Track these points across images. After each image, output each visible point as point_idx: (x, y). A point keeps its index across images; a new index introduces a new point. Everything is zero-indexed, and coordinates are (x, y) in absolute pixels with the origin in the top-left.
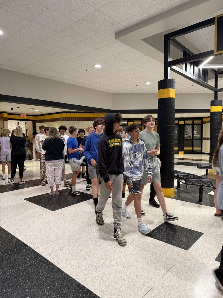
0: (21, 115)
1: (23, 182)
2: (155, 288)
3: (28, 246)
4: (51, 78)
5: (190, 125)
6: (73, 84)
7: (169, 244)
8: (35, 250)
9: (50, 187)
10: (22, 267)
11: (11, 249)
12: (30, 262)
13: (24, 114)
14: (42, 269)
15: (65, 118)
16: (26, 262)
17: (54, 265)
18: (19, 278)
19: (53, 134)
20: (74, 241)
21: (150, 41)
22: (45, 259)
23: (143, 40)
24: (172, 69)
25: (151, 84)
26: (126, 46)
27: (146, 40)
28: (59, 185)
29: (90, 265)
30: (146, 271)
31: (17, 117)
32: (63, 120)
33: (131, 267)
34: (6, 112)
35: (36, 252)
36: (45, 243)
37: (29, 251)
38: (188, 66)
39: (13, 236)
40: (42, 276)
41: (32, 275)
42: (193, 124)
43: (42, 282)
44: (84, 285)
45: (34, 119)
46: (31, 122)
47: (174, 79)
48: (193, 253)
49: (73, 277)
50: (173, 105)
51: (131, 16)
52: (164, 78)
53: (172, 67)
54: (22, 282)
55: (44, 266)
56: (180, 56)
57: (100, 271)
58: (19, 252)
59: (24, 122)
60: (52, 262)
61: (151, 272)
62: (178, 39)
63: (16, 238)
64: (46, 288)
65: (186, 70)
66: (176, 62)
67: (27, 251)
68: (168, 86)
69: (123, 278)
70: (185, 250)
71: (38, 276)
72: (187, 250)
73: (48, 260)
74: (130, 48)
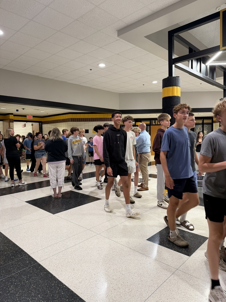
0: (27, 116)
2: (152, 298)
3: (23, 251)
4: (55, 79)
5: (200, 125)
6: (78, 84)
7: (171, 249)
8: (30, 255)
9: (53, 189)
10: (14, 274)
11: (6, 254)
12: (23, 268)
13: (30, 116)
14: (35, 276)
15: (71, 119)
16: (19, 268)
17: (48, 271)
18: (11, 285)
19: (55, 135)
20: (72, 246)
21: (153, 37)
22: (40, 265)
23: (147, 37)
24: (176, 67)
25: (157, 83)
26: (129, 43)
27: (149, 37)
28: (62, 187)
29: (86, 272)
30: (145, 279)
31: (23, 119)
32: (69, 121)
33: (128, 274)
34: (12, 114)
35: (31, 257)
36: (41, 247)
37: (25, 256)
38: (195, 63)
39: (10, 240)
40: (35, 283)
41: (24, 282)
42: (203, 124)
43: (34, 290)
44: (77, 293)
45: (41, 120)
46: (37, 123)
47: (179, 77)
48: (195, 259)
49: (66, 285)
51: (132, 13)
52: (168, 76)
53: (176, 64)
54: (13, 289)
55: (38, 272)
56: (186, 52)
57: (96, 278)
58: (13, 257)
59: (31, 123)
60: (47, 269)
61: (149, 280)
62: (183, 34)
63: (12, 242)
64: (37, 297)
65: (192, 68)
66: (181, 59)
67: (22, 256)
68: (172, 84)
69: (119, 287)
70: (188, 256)
71: (31, 283)
72: (190, 256)
73: (42, 266)
74: (134, 46)
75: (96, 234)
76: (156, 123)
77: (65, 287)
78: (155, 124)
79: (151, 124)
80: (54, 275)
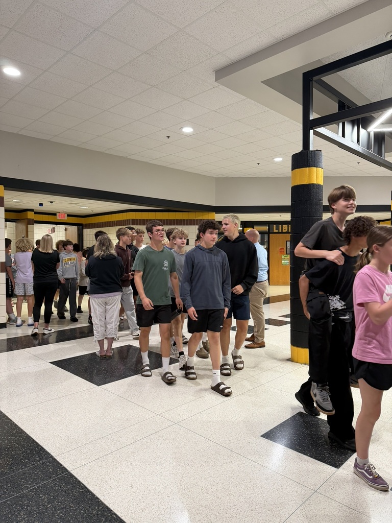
0: (58, 214)
1: (51, 330)
3: (44, 450)
4: (106, 152)
6: (146, 161)
7: (304, 454)
8: (56, 458)
9: (98, 341)
10: (27, 491)
11: (14, 455)
12: (43, 480)
13: (63, 214)
14: (63, 496)
15: (133, 220)
16: (36, 481)
17: (87, 488)
18: (20, 511)
19: (104, 248)
20: (129, 443)
21: (277, 83)
22: (72, 476)
23: (264, 82)
24: (316, 133)
25: (283, 161)
26: (235, 93)
27: (269, 83)
28: (113, 338)
29: (153, 492)
30: (257, 507)
31: (50, 218)
33: (228, 498)
34: (32, 210)
35: (57, 461)
36: (75, 444)
37: (46, 459)
38: (348, 127)
39: (22, 430)
40: (62, 509)
41: (44, 506)
45: (80, 222)
46: (74, 227)
47: (321, 151)
48: (348, 473)
49: (117, 514)
50: (318, 196)
51: (241, 41)
52: (302, 150)
53: (317, 130)
54: (24, 519)
55: (68, 489)
56: (334, 108)
57: (170, 503)
58: (27, 461)
59: (64, 227)
60: (84, 483)
61: (265, 510)
62: (328, 79)
63: (26, 434)
65: (343, 136)
66: (325, 121)
67: (42, 459)
68: (309, 164)
69: (210, 520)
70: (335, 468)
71: (55, 509)
72: (338, 468)
73: (76, 479)
74: (244, 97)
75: (173, 423)
76: (279, 230)
77: (115, 517)
78: (277, 231)
79: (271, 232)
80: (96, 494)
